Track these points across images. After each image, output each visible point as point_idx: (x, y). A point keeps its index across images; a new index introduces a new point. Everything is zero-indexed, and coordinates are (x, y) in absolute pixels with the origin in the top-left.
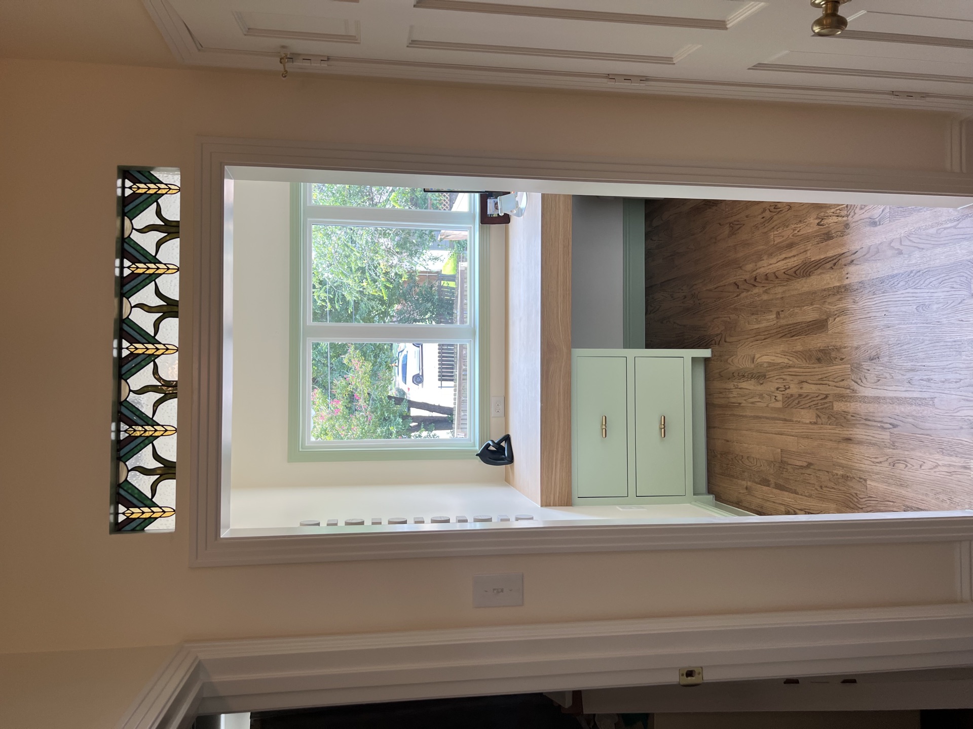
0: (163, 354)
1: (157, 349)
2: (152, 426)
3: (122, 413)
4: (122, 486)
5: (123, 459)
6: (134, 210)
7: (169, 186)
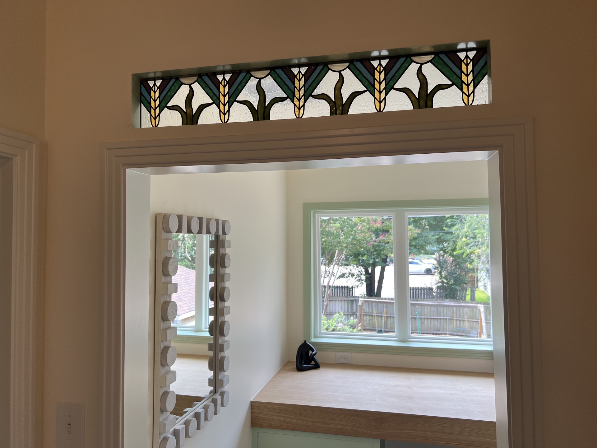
0: (295, 105)
1: (299, 100)
2: (228, 102)
3: (239, 74)
4: (178, 80)
5: (200, 79)
6: (442, 62)
7: (472, 95)
